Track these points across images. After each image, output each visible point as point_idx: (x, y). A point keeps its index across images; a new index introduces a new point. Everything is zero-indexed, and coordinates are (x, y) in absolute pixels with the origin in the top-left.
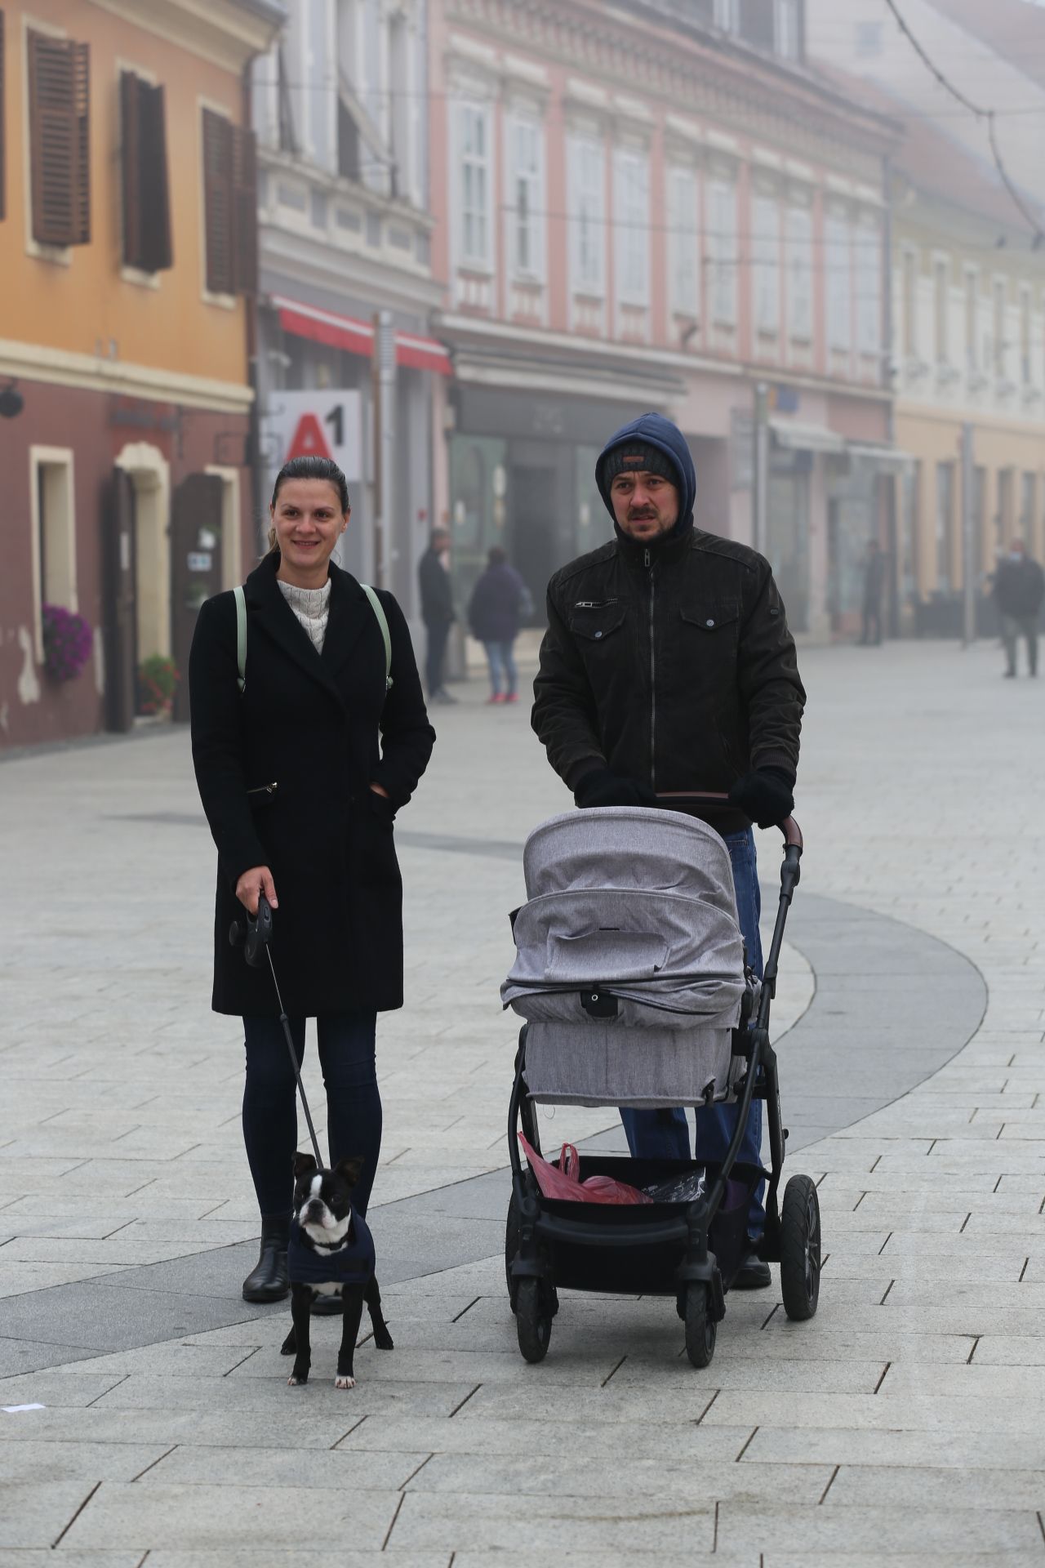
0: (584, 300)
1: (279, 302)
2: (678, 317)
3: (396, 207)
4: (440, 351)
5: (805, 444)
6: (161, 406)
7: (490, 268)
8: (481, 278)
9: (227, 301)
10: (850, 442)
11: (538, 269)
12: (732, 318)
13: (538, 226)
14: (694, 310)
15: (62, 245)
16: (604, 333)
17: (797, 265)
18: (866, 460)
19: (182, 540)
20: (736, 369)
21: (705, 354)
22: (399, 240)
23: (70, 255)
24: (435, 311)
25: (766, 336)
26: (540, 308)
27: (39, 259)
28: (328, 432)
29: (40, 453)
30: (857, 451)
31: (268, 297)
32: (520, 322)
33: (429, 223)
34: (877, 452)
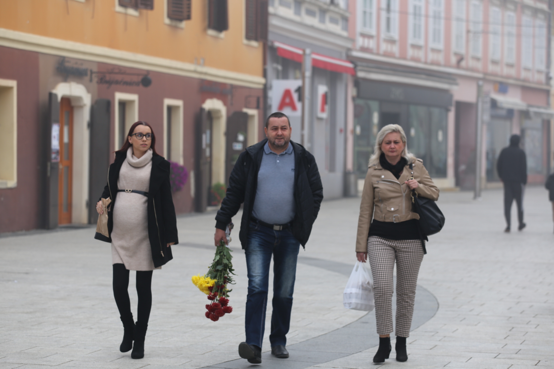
0: (414, 46)
1: (277, 44)
2: (456, 54)
3: (332, 8)
4: (350, 65)
5: (510, 106)
6: (224, 85)
7: (373, 32)
8: (370, 37)
9: (254, 44)
10: (530, 106)
11: (395, 34)
12: (480, 55)
13: (395, 17)
14: (463, 51)
15: (181, 20)
16: (423, 60)
17: (510, 34)
18: (537, 114)
19: (231, 137)
20: (480, 75)
21: (467, 69)
22: (333, 21)
23: (184, 24)
24: (349, 50)
25: (494, 62)
26: (395, 49)
27: (170, 26)
28: (295, 96)
29: (168, 102)
30: (532, 110)
31: (272, 42)
32: (386, 54)
33: (347, 15)
34: (542, 110)
